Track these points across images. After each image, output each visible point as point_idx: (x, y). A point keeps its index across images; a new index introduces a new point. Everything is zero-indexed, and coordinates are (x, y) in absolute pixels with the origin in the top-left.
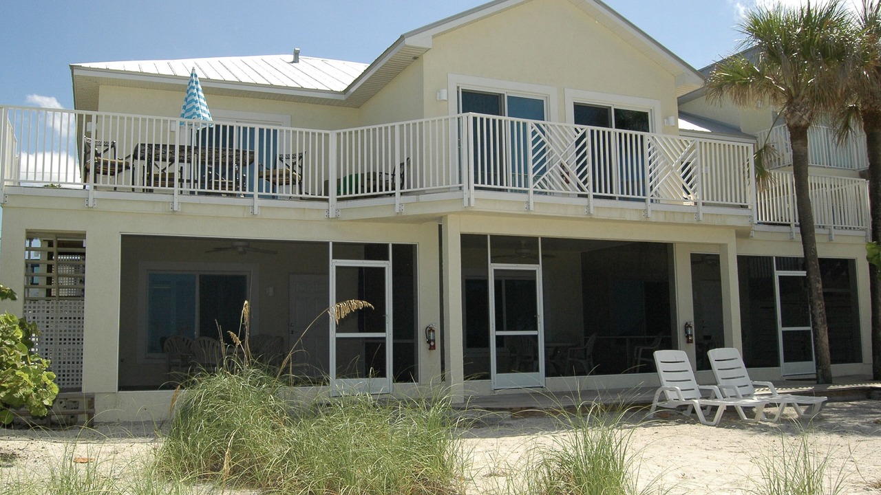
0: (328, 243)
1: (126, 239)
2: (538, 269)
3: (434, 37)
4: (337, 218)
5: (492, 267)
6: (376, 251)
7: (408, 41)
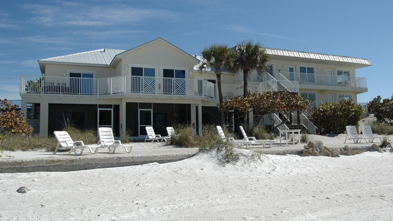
0: (97, 105)
1: (50, 105)
2: (152, 110)
3: (124, 55)
4: (99, 99)
5: (139, 110)
6: (110, 106)
7: (117, 57)
